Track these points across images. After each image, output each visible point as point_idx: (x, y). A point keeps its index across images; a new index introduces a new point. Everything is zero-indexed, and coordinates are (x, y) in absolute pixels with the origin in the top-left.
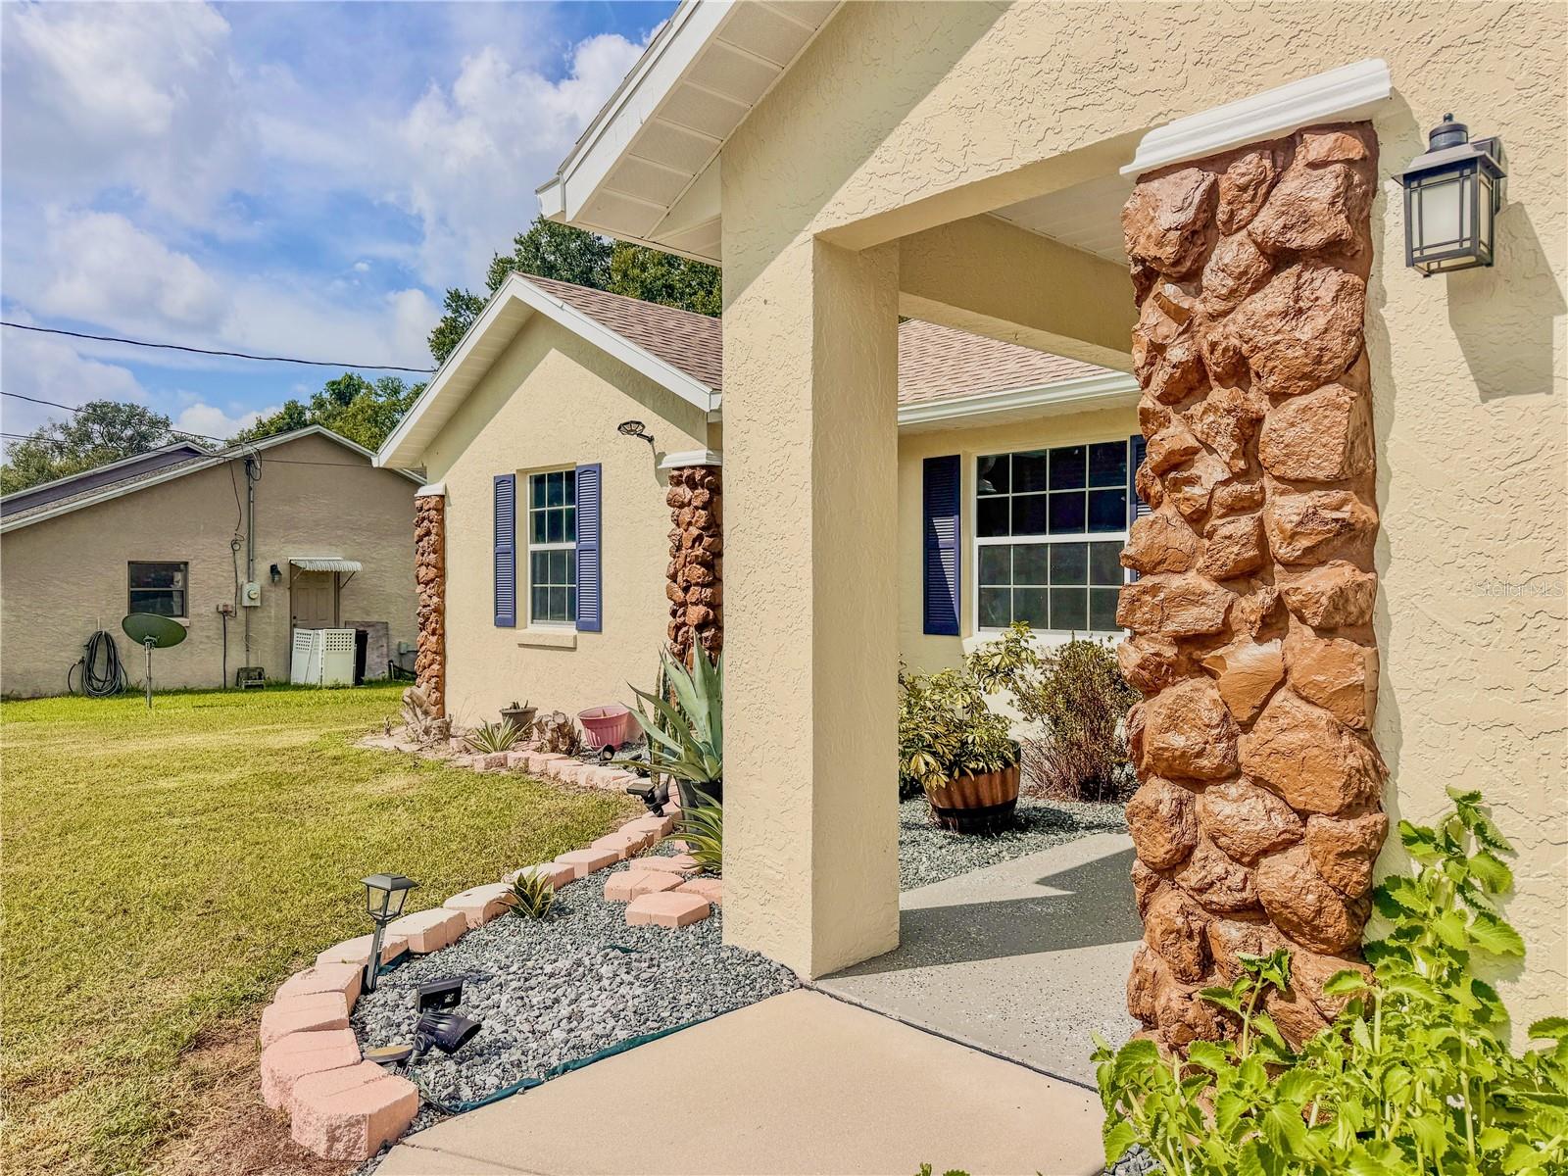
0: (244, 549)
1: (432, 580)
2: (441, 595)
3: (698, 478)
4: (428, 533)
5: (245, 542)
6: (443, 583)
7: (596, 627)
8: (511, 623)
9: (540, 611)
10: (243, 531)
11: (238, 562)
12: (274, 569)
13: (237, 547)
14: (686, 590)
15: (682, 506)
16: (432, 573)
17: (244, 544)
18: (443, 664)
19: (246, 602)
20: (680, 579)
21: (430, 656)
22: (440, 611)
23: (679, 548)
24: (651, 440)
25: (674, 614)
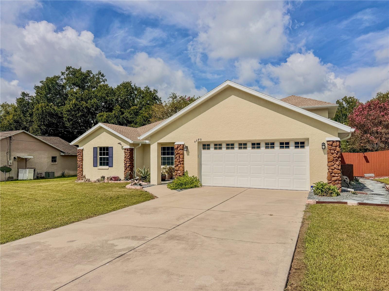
0: (9, 154)
1: (81, 161)
2: (82, 163)
3: (128, 149)
4: (80, 154)
5: (9, 152)
6: (83, 161)
7: (112, 166)
8: (97, 166)
9: (101, 164)
10: (9, 151)
11: (8, 157)
12: (15, 158)
13: (8, 154)
14: (127, 162)
15: (126, 152)
16: (81, 160)
17: (9, 153)
18: (82, 172)
19: (10, 164)
20: (126, 161)
21: (80, 171)
22: (82, 165)
23: (126, 157)
24: (121, 145)
25: (125, 165)
